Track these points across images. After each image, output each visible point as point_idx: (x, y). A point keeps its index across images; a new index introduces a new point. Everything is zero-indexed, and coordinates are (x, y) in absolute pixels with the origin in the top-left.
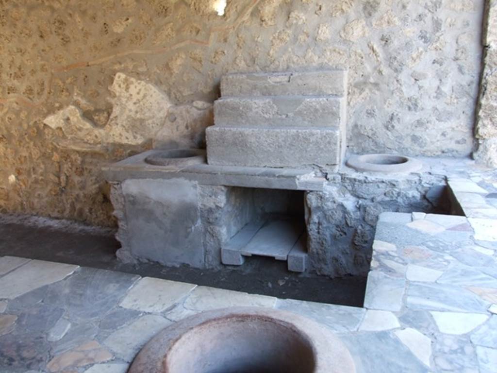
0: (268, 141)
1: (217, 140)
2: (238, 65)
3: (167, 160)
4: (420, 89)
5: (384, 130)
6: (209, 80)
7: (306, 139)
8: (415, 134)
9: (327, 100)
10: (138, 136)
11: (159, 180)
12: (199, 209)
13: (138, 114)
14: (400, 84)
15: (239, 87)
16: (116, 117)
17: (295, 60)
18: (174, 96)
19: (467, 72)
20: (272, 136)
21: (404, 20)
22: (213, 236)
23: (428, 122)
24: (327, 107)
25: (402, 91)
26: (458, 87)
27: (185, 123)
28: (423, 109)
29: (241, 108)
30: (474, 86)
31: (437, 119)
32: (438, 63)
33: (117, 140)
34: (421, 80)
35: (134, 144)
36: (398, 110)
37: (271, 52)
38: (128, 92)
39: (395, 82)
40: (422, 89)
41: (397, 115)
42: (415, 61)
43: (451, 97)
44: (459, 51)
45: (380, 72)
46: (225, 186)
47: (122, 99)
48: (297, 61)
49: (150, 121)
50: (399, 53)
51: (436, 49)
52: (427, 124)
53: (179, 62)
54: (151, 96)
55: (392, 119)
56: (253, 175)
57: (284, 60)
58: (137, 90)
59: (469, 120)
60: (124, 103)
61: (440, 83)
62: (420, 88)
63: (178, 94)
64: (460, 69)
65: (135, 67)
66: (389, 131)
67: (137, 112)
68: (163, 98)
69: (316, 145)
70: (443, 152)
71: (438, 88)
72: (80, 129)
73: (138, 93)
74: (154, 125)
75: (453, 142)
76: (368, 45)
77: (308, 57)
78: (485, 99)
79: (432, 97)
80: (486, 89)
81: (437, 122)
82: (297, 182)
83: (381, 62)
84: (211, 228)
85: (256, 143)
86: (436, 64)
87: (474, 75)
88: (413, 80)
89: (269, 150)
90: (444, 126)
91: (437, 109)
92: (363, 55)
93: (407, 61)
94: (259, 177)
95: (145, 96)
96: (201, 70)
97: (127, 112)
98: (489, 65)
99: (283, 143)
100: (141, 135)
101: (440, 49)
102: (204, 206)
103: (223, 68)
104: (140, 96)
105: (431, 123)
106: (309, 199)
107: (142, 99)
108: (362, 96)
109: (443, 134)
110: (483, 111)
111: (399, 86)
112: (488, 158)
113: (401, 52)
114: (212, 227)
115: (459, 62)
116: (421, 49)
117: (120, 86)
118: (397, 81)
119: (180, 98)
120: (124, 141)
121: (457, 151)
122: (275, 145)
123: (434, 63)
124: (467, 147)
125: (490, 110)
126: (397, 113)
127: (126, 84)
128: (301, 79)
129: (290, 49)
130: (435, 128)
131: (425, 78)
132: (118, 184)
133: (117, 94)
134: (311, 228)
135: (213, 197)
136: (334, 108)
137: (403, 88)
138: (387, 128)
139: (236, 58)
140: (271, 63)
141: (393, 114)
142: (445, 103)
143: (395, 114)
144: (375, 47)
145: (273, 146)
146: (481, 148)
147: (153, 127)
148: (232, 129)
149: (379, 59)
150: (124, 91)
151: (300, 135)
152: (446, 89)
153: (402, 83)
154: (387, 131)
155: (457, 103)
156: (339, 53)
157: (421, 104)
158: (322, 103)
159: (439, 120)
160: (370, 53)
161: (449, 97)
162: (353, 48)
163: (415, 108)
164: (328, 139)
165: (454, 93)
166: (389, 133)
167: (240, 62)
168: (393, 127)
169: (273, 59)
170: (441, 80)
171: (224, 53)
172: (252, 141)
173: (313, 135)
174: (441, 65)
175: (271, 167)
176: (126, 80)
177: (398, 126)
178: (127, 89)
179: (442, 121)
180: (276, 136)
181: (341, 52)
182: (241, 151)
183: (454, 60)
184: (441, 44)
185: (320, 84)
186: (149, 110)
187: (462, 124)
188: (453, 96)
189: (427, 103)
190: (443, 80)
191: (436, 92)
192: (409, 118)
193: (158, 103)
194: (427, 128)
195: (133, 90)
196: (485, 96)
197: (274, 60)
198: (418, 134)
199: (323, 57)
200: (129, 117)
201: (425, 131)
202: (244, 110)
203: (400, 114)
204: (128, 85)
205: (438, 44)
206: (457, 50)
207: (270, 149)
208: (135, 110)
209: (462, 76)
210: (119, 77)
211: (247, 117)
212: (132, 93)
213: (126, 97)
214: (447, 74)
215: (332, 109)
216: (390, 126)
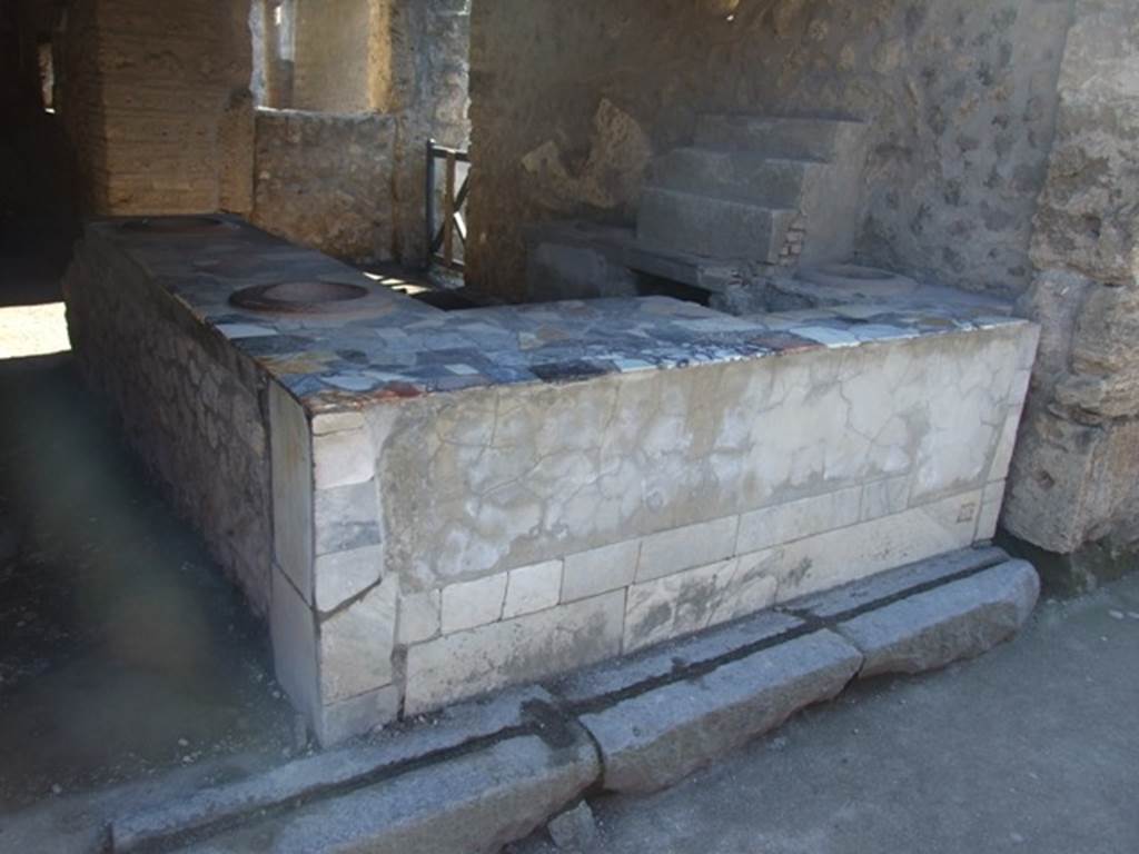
0: (699, 215)
4: (966, 167)
5: (910, 233)
7: (738, 217)
10: (611, 196)
13: (615, 162)
14: (939, 155)
16: (592, 164)
18: (657, 139)
19: (1039, 143)
20: (703, 208)
21: (959, 42)
23: (971, 228)
24: (789, 175)
25: (940, 167)
26: (1023, 171)
28: (966, 204)
29: (693, 164)
31: (986, 225)
32: (1000, 123)
33: (589, 198)
34: (970, 150)
35: (604, 206)
36: (930, 200)
38: (609, 128)
39: (933, 150)
40: (969, 168)
41: (929, 208)
42: (965, 115)
43: (1011, 187)
45: (915, 130)
46: (633, 270)
47: (603, 137)
49: (626, 176)
50: (944, 100)
51: (998, 97)
52: (970, 232)
53: (670, 88)
54: (633, 137)
55: (920, 215)
57: (792, 99)
58: (619, 127)
60: (603, 144)
61: (998, 159)
62: (967, 164)
63: (662, 138)
64: (1030, 138)
65: (622, 92)
66: (915, 235)
68: (644, 142)
69: (748, 228)
70: (988, 286)
71: (994, 168)
72: (555, 177)
73: (620, 131)
74: (629, 182)
75: (1004, 269)
76: (904, 83)
77: (823, 95)
79: (982, 183)
81: (985, 230)
82: (699, 275)
83: (918, 113)
85: (687, 215)
86: (996, 125)
88: (959, 149)
90: (994, 237)
91: (987, 206)
92: (895, 99)
93: (953, 114)
95: (625, 137)
97: (605, 158)
99: (714, 221)
100: (614, 194)
101: (1005, 98)
104: (621, 136)
105: (975, 230)
107: (622, 141)
108: (885, 169)
109: (992, 254)
111: (937, 157)
113: (946, 98)
115: (1029, 124)
116: (976, 96)
117: (603, 118)
118: (936, 148)
119: (663, 143)
120: (596, 202)
121: (1009, 289)
122: (706, 221)
123: (994, 122)
125: (1049, 217)
126: (928, 204)
127: (609, 116)
130: (982, 240)
131: (975, 147)
133: (599, 130)
136: (797, 178)
137: (942, 163)
138: (912, 228)
141: (922, 206)
142: (1001, 196)
143: (925, 206)
144: (912, 85)
146: (1032, 285)
147: (628, 184)
148: (666, 191)
149: (917, 108)
150: (606, 126)
152: (1005, 171)
153: (942, 153)
154: (913, 235)
156: (863, 92)
157: (964, 194)
158: (784, 168)
159: (989, 226)
160: (905, 97)
161: (1007, 187)
162: (883, 86)
163: (955, 200)
164: (762, 222)
165: (1015, 180)
168: (921, 228)
170: (999, 154)
172: (683, 212)
173: (747, 213)
174: (1004, 127)
175: (698, 256)
176: (610, 110)
177: (927, 229)
178: (610, 123)
179: (993, 229)
180: (708, 209)
181: (866, 92)
183: (1023, 120)
184: (1005, 89)
186: (628, 158)
188: (1014, 185)
189: (975, 193)
190: (1003, 155)
191: (988, 175)
192: (945, 216)
193: (639, 148)
194: (969, 238)
195: (615, 127)
198: (953, 247)
200: (605, 165)
201: (965, 243)
202: (695, 167)
203: (933, 209)
204: (611, 117)
205: (1001, 89)
206: (1029, 102)
207: (700, 227)
208: (613, 156)
209: (1032, 151)
210: (604, 105)
212: (613, 130)
213: (607, 136)
214: (1011, 144)
215: (794, 179)
216: (917, 228)
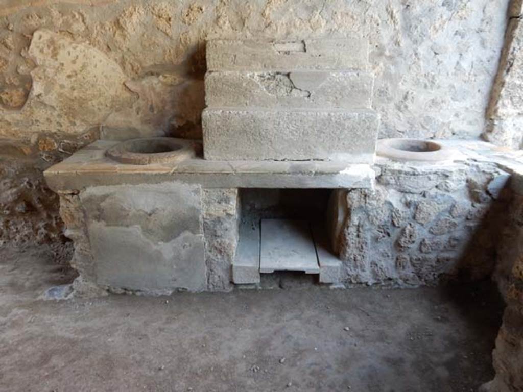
0: (290, 127)
1: (219, 127)
2: (221, 27)
3: (146, 156)
4: (439, 64)
5: (396, 111)
6: (181, 47)
7: (339, 124)
8: (429, 115)
9: (358, 74)
10: (78, 122)
11: (140, 185)
12: (201, 220)
13: (75, 91)
14: (418, 59)
15: (232, 56)
16: (39, 96)
17: (298, 24)
18: (130, 66)
19: (489, 46)
20: (295, 121)
22: (220, 252)
23: (442, 101)
24: (358, 84)
25: (419, 66)
26: (477, 63)
27: (150, 103)
28: (439, 87)
29: (244, 84)
30: (495, 61)
31: (452, 98)
32: (460, 35)
33: (44, 127)
34: (441, 53)
35: (70, 132)
36: (413, 88)
37: (267, 12)
38: (56, 59)
39: (414, 56)
40: (441, 65)
41: (412, 93)
42: (437, 31)
43: (470, 74)
44: (485, 22)
45: (397, 43)
46: (239, 189)
47: (48, 70)
48: (300, 25)
49: (95, 102)
50: (421, 21)
51: (461, 18)
52: (442, 105)
53: (135, 18)
54: (96, 66)
55: (406, 98)
56: (281, 173)
57: (282, 24)
58: (72, 58)
59: (484, 100)
60: (50, 75)
61: (460, 57)
62: (439, 62)
63: (137, 64)
64: (483, 43)
65: (67, 24)
66: (401, 111)
67: (73, 89)
68: (114, 70)
69: (351, 131)
70: (454, 134)
71: (458, 63)
73: (74, 62)
74: (101, 107)
75: (465, 122)
76: (387, 10)
77: (313, 21)
78: (509, 76)
79: (450, 73)
80: (511, 65)
81: (452, 102)
83: (398, 31)
84: (217, 242)
85: (274, 130)
86: (457, 36)
87: (495, 49)
88: (433, 54)
89: (291, 139)
90: (458, 106)
91: (453, 87)
92: (380, 22)
93: (429, 31)
94: (290, 175)
96: (168, 31)
97: (57, 87)
98: (517, 38)
99: (310, 130)
100: (83, 121)
101: (465, 18)
102: (210, 215)
103: (199, 31)
104: (77, 67)
105: (445, 103)
106: (350, 198)
107: (81, 71)
108: (376, 70)
109: (457, 115)
110: (505, 90)
111: (417, 60)
112: (504, 139)
113: (423, 20)
114: (219, 240)
115: (483, 34)
116: (445, 18)
117: (42, 51)
118: (416, 54)
119: (138, 69)
120: (56, 129)
121: (468, 133)
122: (299, 132)
123: (456, 34)
124: (478, 129)
125: (513, 89)
126: (411, 91)
127: (52, 48)
128: (315, 48)
129: (291, 10)
130: (450, 108)
131: (446, 52)
132: (73, 194)
133: (39, 62)
134: (349, 232)
135: (223, 204)
136: (365, 85)
137: (421, 63)
138: (399, 109)
139: (218, 18)
140: (266, 27)
141: (407, 93)
142: (463, 80)
143: (410, 93)
144: (394, 12)
145: (296, 134)
146: (496, 129)
147: (99, 109)
148: (240, 112)
149: (397, 27)
150: (49, 58)
151: (333, 119)
153: (421, 57)
154: (399, 112)
155: (475, 81)
156: (352, 17)
157: (438, 81)
158: (351, 78)
159: (454, 99)
160: (388, 20)
161: (467, 74)
162: (370, 12)
163: (431, 86)
164: (368, 124)
165: (473, 70)
166: (401, 114)
167: (225, 23)
168: (406, 107)
169: (269, 22)
170: (461, 55)
171: (201, 10)
172: (269, 128)
173: (350, 119)
174: (462, 38)
175: (293, 160)
176: (52, 42)
177: (411, 107)
178: (55, 55)
179: (457, 100)
180: (301, 121)
181: (355, 17)
182: (252, 141)
183: (477, 32)
184: (466, 12)
185: (339, 54)
186: (93, 86)
187: (477, 103)
188: (472, 73)
189: (445, 81)
190: (464, 55)
191: (455, 68)
192: (423, 97)
193: (106, 76)
194: (441, 108)
195: (64, 57)
196: (510, 73)
197: (271, 22)
198: (432, 115)
199: (333, 22)
200: (60, 95)
201: (439, 111)
202: (248, 87)
203: (415, 93)
204: (55, 49)
205: (464, 12)
206: (483, 20)
207: (292, 137)
208: (70, 86)
209: (484, 51)
210: (40, 37)
211: (252, 96)
212: (62, 62)
213: (54, 68)
214: (469, 47)
215: (363, 86)
216: (402, 106)
